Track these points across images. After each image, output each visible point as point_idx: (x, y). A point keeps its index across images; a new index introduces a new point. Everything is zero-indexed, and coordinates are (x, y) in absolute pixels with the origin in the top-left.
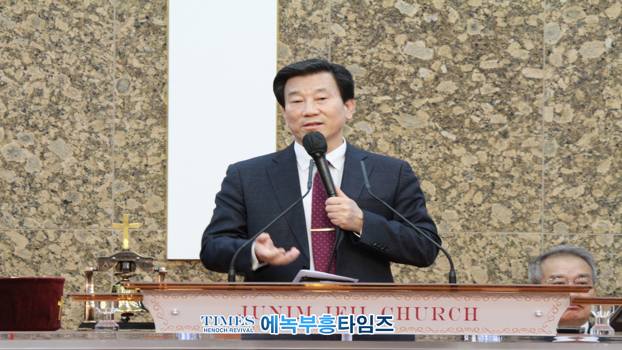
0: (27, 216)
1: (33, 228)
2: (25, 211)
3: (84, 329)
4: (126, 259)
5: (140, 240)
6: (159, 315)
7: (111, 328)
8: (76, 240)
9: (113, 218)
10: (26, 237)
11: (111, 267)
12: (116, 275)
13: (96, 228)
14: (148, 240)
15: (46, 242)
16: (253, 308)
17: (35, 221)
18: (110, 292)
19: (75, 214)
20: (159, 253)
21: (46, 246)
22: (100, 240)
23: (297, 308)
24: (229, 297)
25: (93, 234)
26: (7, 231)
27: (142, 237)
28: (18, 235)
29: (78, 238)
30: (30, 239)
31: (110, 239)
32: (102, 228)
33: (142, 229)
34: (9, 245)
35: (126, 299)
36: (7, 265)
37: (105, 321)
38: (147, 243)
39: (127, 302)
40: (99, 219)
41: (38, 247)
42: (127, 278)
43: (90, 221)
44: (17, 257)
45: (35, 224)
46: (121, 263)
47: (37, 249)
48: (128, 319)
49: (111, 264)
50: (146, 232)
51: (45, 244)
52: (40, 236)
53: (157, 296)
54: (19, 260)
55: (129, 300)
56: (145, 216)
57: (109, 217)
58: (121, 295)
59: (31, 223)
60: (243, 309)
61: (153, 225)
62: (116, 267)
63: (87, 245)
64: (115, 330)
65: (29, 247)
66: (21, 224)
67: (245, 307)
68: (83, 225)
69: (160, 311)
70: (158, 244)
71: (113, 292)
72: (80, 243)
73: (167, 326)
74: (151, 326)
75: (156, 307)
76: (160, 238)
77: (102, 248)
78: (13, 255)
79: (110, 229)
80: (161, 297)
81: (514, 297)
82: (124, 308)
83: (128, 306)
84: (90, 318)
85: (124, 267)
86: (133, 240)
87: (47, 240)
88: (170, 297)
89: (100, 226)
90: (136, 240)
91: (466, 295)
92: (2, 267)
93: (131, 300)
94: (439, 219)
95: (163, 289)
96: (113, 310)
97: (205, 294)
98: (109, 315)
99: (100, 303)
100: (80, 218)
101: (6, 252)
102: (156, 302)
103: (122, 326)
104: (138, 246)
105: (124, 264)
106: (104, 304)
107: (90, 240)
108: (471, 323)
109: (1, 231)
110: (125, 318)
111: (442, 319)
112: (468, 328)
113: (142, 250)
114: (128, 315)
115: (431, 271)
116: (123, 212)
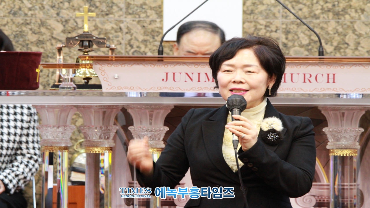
0: (62, 8)
1: (66, 17)
2: (61, 5)
3: (54, 88)
4: (86, 39)
5: (144, 26)
6: (105, 79)
7: (70, 88)
8: (97, 26)
9: (124, 10)
10: (62, 23)
11: (75, 44)
12: (79, 50)
13: (111, 18)
14: (150, 27)
15: (76, 28)
16: (173, 74)
17: (68, 12)
18: (75, 63)
19: (97, 7)
20: (157, 36)
21: (76, 31)
22: (115, 26)
23: (205, 74)
24: (156, 67)
25: (110, 22)
26: (48, 19)
27: (145, 25)
28: (56, 23)
29: (99, 25)
30: (64, 26)
31: (122, 25)
32: (117, 17)
33: (145, 19)
34: (49, 29)
35: (86, 68)
36: (48, 44)
37: (66, 83)
38: (149, 29)
39: (86, 69)
40: (114, 11)
41: (70, 31)
42: (87, 53)
43: (107, 12)
44: (55, 39)
45: (68, 15)
46: (82, 41)
47: (70, 33)
48: (88, 82)
49: (75, 42)
50: (148, 20)
51: (75, 29)
52: (71, 24)
53: (104, 66)
54: (57, 40)
55: (88, 68)
56: (147, 9)
57: (121, 9)
58: (82, 65)
59: (65, 14)
60: (165, 74)
61: (153, 15)
62: (79, 44)
63: (106, 30)
64: (73, 90)
65: (64, 32)
66: (58, 14)
67: (167, 74)
68: (103, 15)
69: (106, 76)
70: (157, 30)
71: (77, 62)
72: (101, 29)
73: (110, 87)
74: (99, 87)
75: (103, 73)
76: (158, 25)
77: (116, 32)
78: (52, 37)
79: (122, 18)
80: (106, 66)
81: (363, 66)
82: (85, 73)
83: (87, 73)
84: (60, 81)
85: (84, 44)
86: (139, 27)
87: (77, 26)
88: (112, 66)
89: (115, 16)
90: (141, 26)
91: (328, 64)
92: (44, 45)
93: (90, 68)
94: (363, 11)
95: (112, 60)
96: (71, 75)
97: (138, 64)
98: (68, 78)
99: (62, 70)
100: (101, 10)
101: (47, 35)
102: (103, 70)
103: (80, 87)
104: (142, 31)
105: (84, 42)
106: (64, 71)
107: (108, 27)
108: (331, 85)
109: (43, 20)
110: (86, 81)
111: (310, 82)
112: (329, 89)
113: (145, 34)
114: (88, 79)
115: (356, 49)
116: (131, 6)
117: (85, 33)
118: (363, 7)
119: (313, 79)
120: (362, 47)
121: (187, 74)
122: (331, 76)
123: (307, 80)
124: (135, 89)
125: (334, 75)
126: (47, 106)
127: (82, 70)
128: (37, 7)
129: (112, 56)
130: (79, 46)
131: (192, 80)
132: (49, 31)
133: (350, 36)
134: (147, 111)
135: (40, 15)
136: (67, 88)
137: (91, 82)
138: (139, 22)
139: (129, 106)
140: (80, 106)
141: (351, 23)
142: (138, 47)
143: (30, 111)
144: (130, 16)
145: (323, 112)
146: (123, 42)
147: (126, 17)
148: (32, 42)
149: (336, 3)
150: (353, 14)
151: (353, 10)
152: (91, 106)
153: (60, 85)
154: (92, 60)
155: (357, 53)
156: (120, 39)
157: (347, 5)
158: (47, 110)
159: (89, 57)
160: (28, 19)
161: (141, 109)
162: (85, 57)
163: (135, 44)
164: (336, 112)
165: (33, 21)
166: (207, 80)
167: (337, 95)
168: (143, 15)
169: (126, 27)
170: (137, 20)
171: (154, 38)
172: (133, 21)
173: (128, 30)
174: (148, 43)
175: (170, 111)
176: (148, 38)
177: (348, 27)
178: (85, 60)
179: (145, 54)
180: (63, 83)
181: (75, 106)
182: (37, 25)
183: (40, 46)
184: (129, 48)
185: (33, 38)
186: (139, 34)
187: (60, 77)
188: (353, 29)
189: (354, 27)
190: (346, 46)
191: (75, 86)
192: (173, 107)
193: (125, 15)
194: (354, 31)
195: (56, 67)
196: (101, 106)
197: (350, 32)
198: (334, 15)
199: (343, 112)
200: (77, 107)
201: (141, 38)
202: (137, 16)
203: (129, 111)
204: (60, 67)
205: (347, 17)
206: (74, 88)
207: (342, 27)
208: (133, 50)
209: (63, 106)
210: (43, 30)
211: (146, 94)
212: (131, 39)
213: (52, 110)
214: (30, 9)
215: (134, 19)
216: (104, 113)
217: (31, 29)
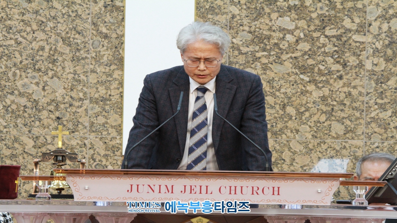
0: (33, 126)
1: (37, 134)
2: (33, 123)
3: (31, 198)
4: (59, 154)
5: (105, 143)
6: (76, 190)
7: (46, 198)
8: (64, 142)
9: (88, 128)
10: (33, 140)
11: (50, 159)
12: (54, 164)
13: (77, 135)
14: (111, 143)
15: (45, 143)
16: (137, 186)
17: (39, 130)
18: (49, 175)
19: (64, 125)
20: (117, 151)
21: (45, 146)
22: (80, 142)
23: (165, 186)
24: (122, 179)
25: (76, 139)
26: (21, 136)
27: (107, 141)
28: (28, 139)
29: (66, 141)
30: (35, 142)
31: (86, 142)
32: (81, 135)
33: (107, 136)
35: (59, 180)
36: (21, 157)
37: (43, 193)
38: (110, 145)
39: (60, 181)
40: (79, 129)
41: (40, 147)
42: (61, 166)
43: (73, 130)
44: (27, 153)
45: (39, 132)
46: (56, 156)
47: (40, 148)
48: (60, 192)
49: (50, 157)
50: (109, 137)
51: (45, 145)
52: (41, 140)
53: (76, 178)
55: (61, 180)
56: (109, 128)
57: (86, 128)
58: (56, 177)
59: (36, 131)
60: (130, 186)
61: (114, 133)
63: (72, 145)
65: (34, 147)
66: (30, 131)
67: (132, 185)
69: (77, 187)
70: (117, 146)
71: (51, 175)
72: (67, 144)
73: (81, 197)
74: (71, 197)
75: (75, 185)
76: (118, 141)
77: (81, 147)
78: (24, 151)
79: (87, 135)
80: (78, 178)
81: (304, 180)
82: (58, 185)
83: (61, 184)
84: (36, 191)
85: (58, 159)
86: (101, 143)
87: (46, 142)
88: (83, 178)
89: (80, 133)
90: (103, 143)
91: (273, 179)
92: (17, 159)
93: (63, 180)
94: (297, 131)
95: (82, 173)
96: (47, 186)
97: (106, 177)
98: (44, 189)
99: (38, 181)
100: (68, 128)
101: (20, 150)
102: (75, 182)
103: (54, 196)
104: (104, 147)
105: (58, 157)
106: (41, 183)
107: (74, 143)
108: (276, 197)
109: (17, 136)
110: (59, 191)
111: (258, 194)
112: (274, 200)
113: (106, 149)
114: (60, 190)
115: (292, 164)
116: (95, 125)
117: (59, 149)
118: (298, 127)
119: (260, 191)
120: (296, 163)
121: (149, 186)
122: (276, 189)
123: (255, 193)
124: (103, 199)
125: (279, 188)
126: (24, 213)
127: (55, 182)
128: (11, 125)
129: (83, 169)
130: (54, 160)
131: (153, 191)
132: (21, 146)
133: (286, 153)
134: (114, 218)
135: (14, 132)
136: (42, 198)
137: (63, 193)
138: (101, 139)
139: (97, 213)
140: (53, 213)
141: (287, 141)
142: (100, 161)
143: (6, 218)
144: (93, 134)
145: (268, 221)
146: (86, 156)
147: (90, 135)
148: (6, 156)
149: (274, 124)
150: (289, 134)
151: (289, 131)
152: (64, 214)
153: (36, 195)
154: (65, 173)
155: (292, 168)
156: (84, 153)
157: (284, 126)
158: (23, 217)
159: (62, 170)
160: (3, 135)
161: (108, 216)
162: (59, 170)
163: (98, 158)
164: (280, 221)
165: (8, 137)
166: (167, 191)
167: (279, 206)
168: (105, 133)
169: (90, 143)
170: (100, 137)
171: (114, 153)
172: (96, 137)
173: (92, 145)
174: (109, 158)
175: (133, 219)
176: (109, 153)
177: (285, 145)
178: (59, 173)
179: (107, 167)
180: (39, 193)
181: (48, 214)
182: (11, 141)
183: (13, 160)
184: (92, 162)
185: (8, 152)
186: (101, 149)
187: (36, 187)
188: (289, 147)
189: (289, 145)
190: (283, 161)
191: (50, 196)
192: (136, 215)
193: (89, 133)
194: (290, 149)
195: (33, 179)
196: (72, 214)
197: (286, 149)
198: (272, 134)
199: (286, 220)
200: (51, 214)
201: (103, 153)
202: (100, 134)
203: (98, 218)
204: (36, 179)
205: (284, 136)
206: (49, 198)
207: (280, 145)
208: (95, 163)
209: (37, 213)
210: (16, 145)
211: (112, 203)
212: (94, 154)
213: (28, 217)
214: (5, 127)
215: (97, 136)
216: (75, 220)
217: (6, 145)
